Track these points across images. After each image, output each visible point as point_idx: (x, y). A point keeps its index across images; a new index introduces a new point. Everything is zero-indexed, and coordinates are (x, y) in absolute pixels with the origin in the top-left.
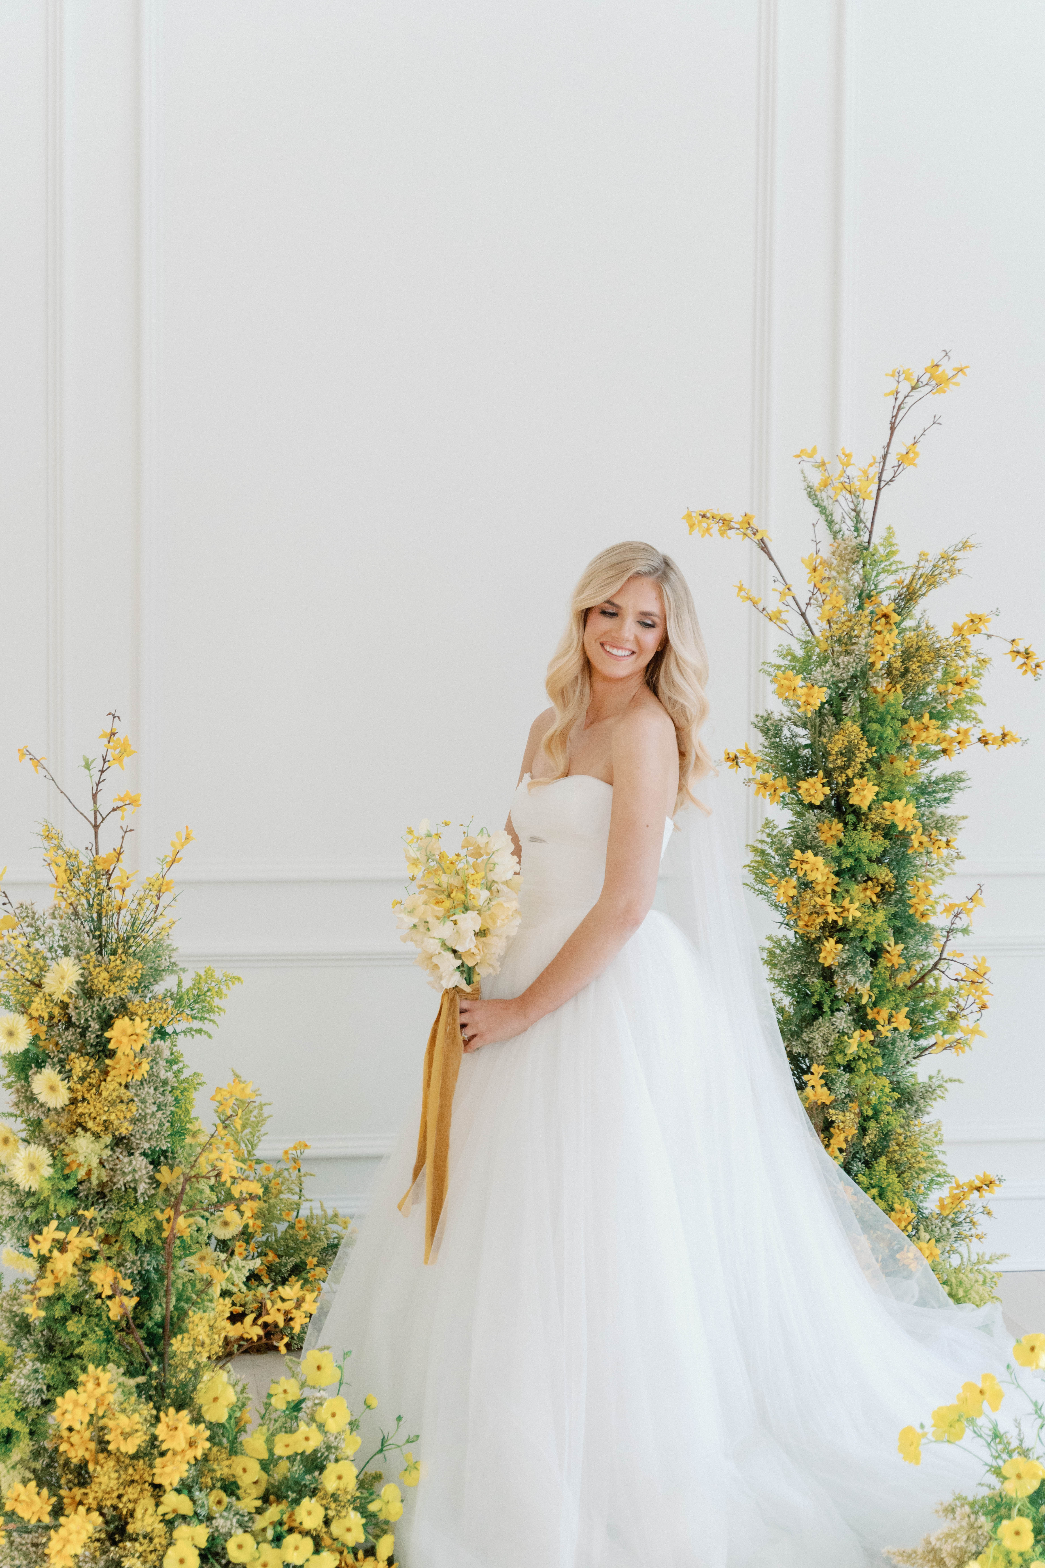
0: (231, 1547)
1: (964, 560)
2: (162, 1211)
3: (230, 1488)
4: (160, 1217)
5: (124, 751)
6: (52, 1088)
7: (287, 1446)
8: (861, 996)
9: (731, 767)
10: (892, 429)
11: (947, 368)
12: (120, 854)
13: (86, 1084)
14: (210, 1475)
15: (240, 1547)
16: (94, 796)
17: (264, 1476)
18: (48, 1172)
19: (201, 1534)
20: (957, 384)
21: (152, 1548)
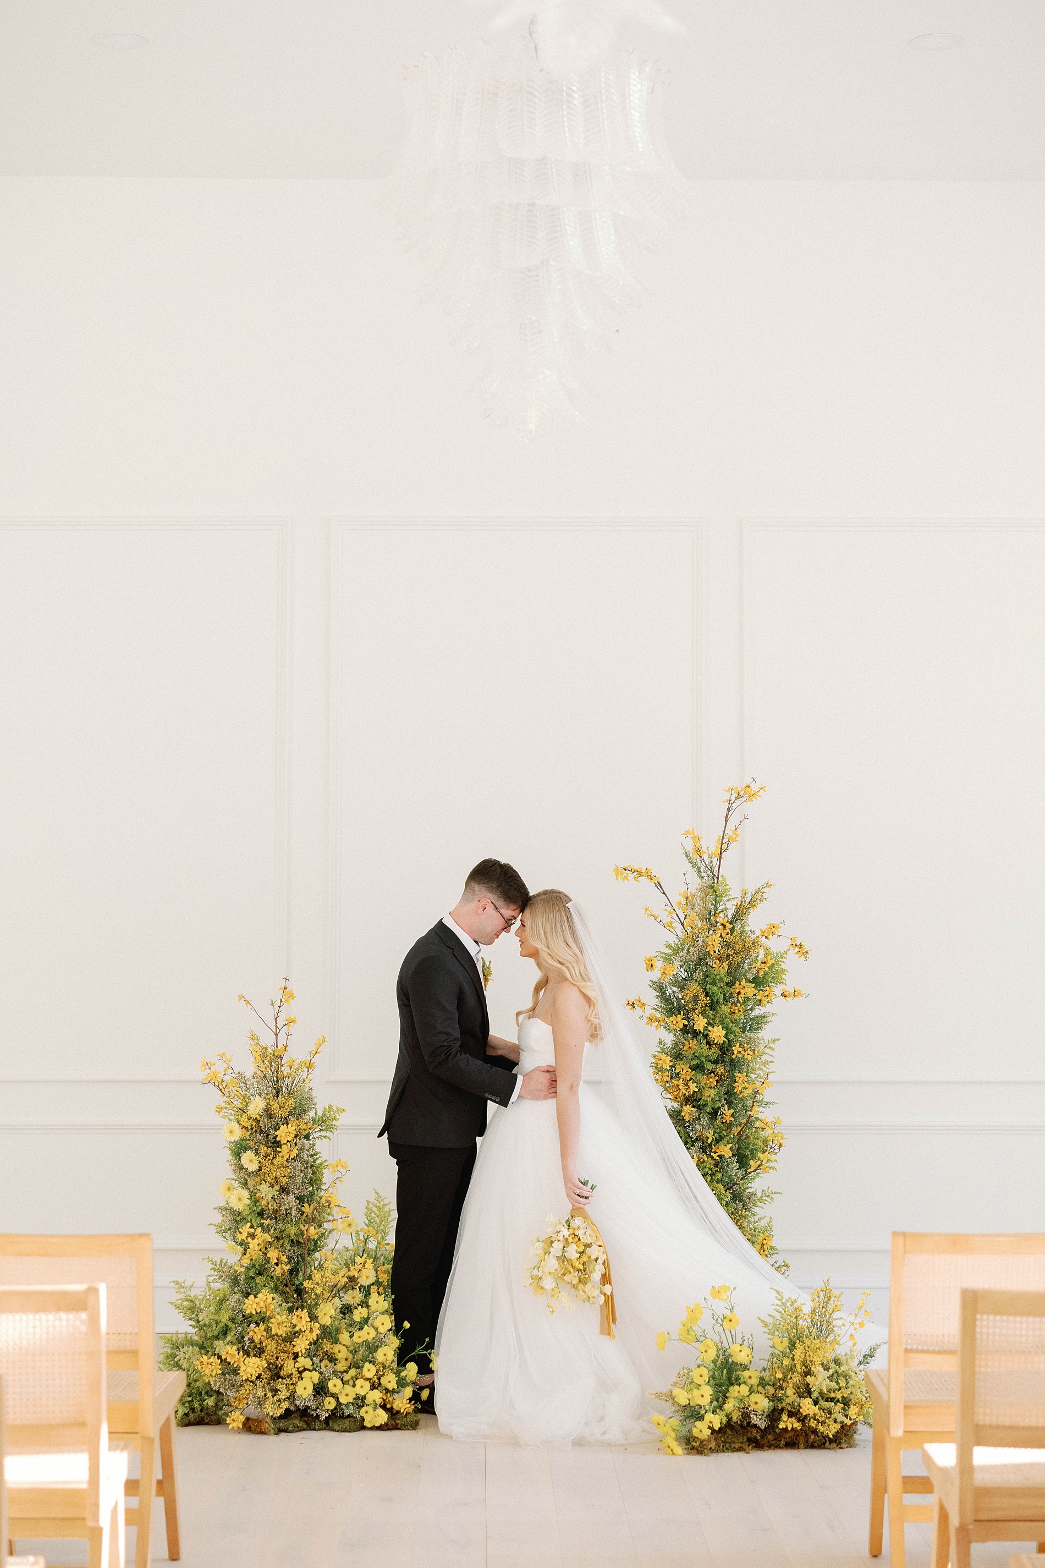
0: (330, 1384)
1: (768, 893)
2: (304, 1226)
3: (333, 1359)
4: (303, 1228)
5: (291, 996)
6: (251, 1161)
7: (360, 1337)
8: (708, 1138)
9: (631, 1009)
10: (726, 821)
11: (755, 787)
12: (286, 1047)
13: (267, 1159)
14: (322, 1351)
15: (335, 1386)
16: (276, 1019)
17: (351, 1356)
18: (248, 1202)
19: (316, 1376)
20: (760, 796)
21: (291, 1382)
